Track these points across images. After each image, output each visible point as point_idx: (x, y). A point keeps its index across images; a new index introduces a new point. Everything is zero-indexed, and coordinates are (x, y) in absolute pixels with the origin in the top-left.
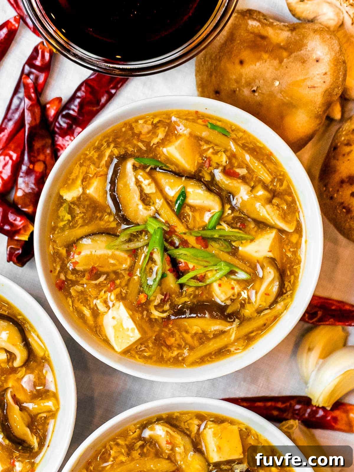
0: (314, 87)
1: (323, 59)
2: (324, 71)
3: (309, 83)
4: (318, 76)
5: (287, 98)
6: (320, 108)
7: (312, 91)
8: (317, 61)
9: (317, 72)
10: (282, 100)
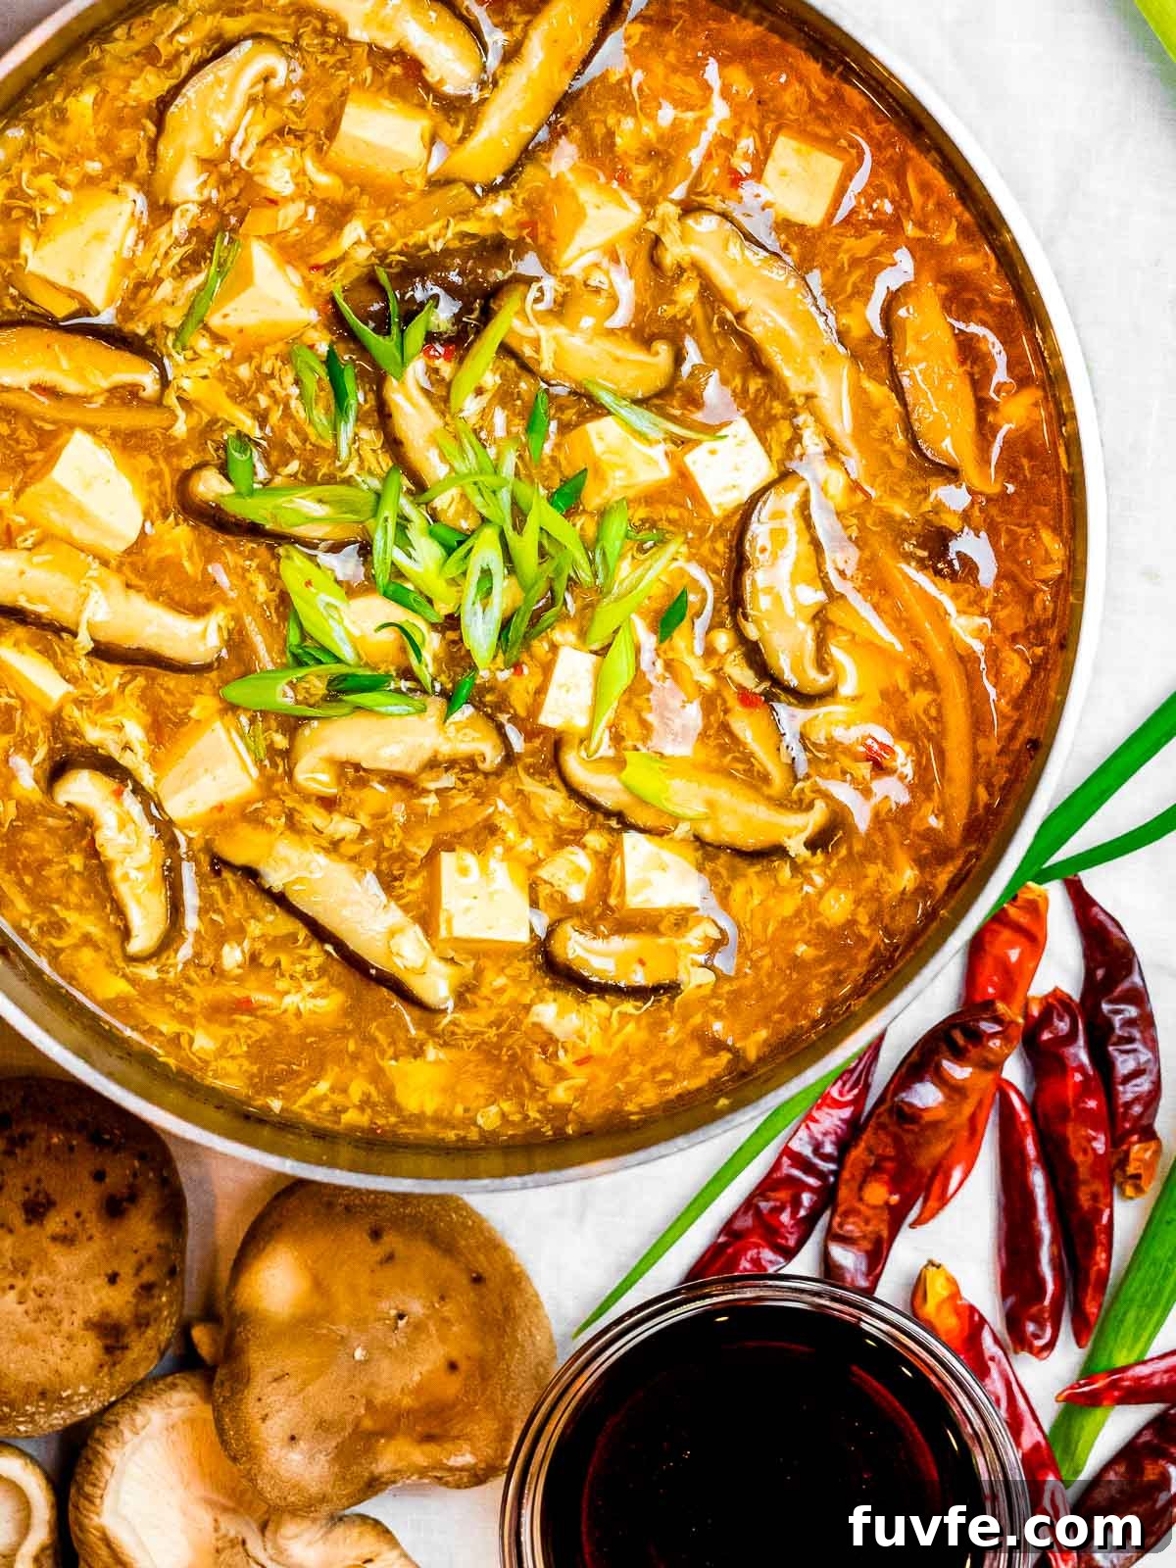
0: (276, 1380)
1: (282, 1447)
2: (269, 1423)
3: (291, 1383)
4: (278, 1406)
5: (325, 1331)
6: (248, 1340)
7: (275, 1369)
8: (293, 1438)
9: (282, 1414)
10: (333, 1324)
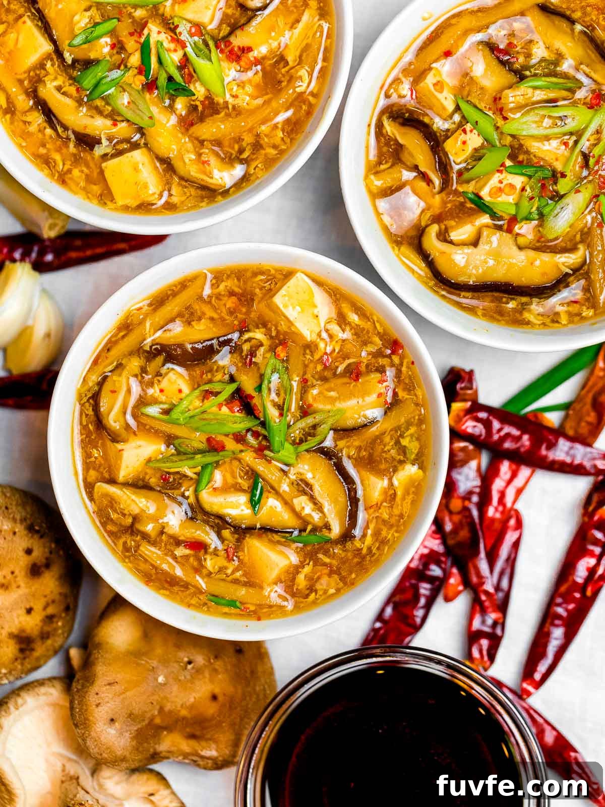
0: (110, 684)
1: (105, 724)
2: (100, 708)
3: (116, 688)
4: (107, 700)
5: (143, 662)
6: (97, 659)
7: (110, 679)
8: (112, 720)
9: (109, 705)
10: (150, 659)
